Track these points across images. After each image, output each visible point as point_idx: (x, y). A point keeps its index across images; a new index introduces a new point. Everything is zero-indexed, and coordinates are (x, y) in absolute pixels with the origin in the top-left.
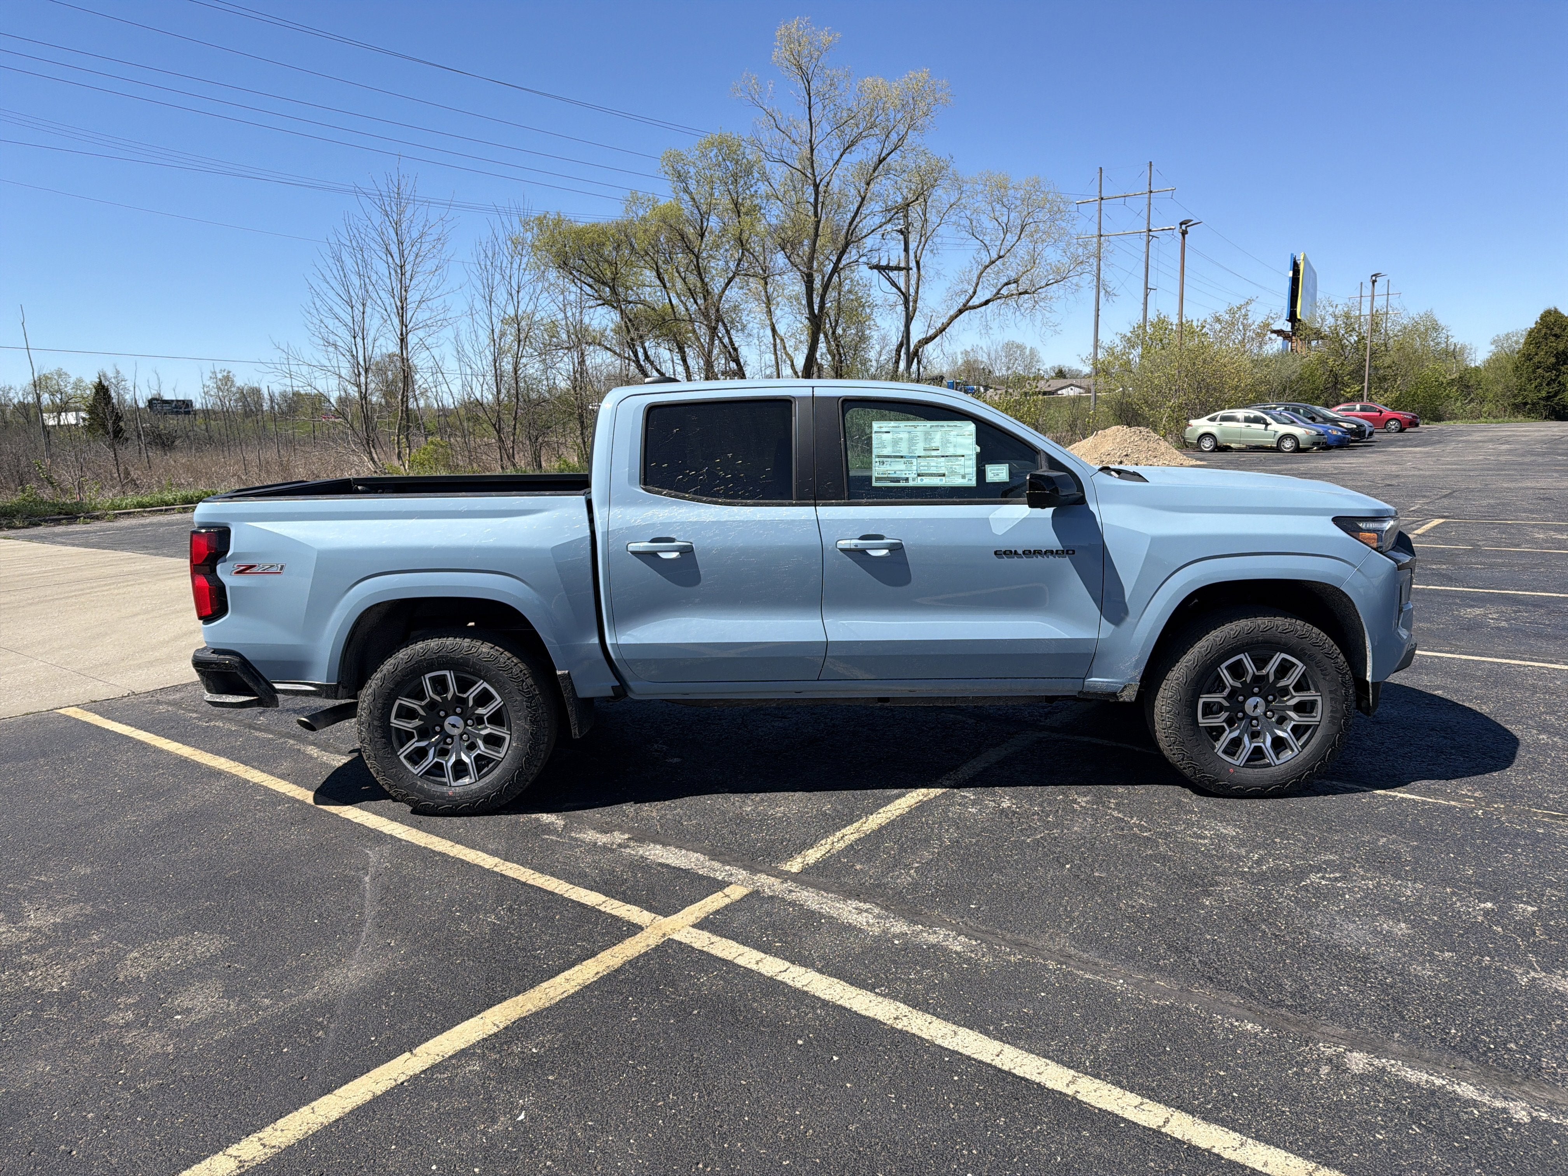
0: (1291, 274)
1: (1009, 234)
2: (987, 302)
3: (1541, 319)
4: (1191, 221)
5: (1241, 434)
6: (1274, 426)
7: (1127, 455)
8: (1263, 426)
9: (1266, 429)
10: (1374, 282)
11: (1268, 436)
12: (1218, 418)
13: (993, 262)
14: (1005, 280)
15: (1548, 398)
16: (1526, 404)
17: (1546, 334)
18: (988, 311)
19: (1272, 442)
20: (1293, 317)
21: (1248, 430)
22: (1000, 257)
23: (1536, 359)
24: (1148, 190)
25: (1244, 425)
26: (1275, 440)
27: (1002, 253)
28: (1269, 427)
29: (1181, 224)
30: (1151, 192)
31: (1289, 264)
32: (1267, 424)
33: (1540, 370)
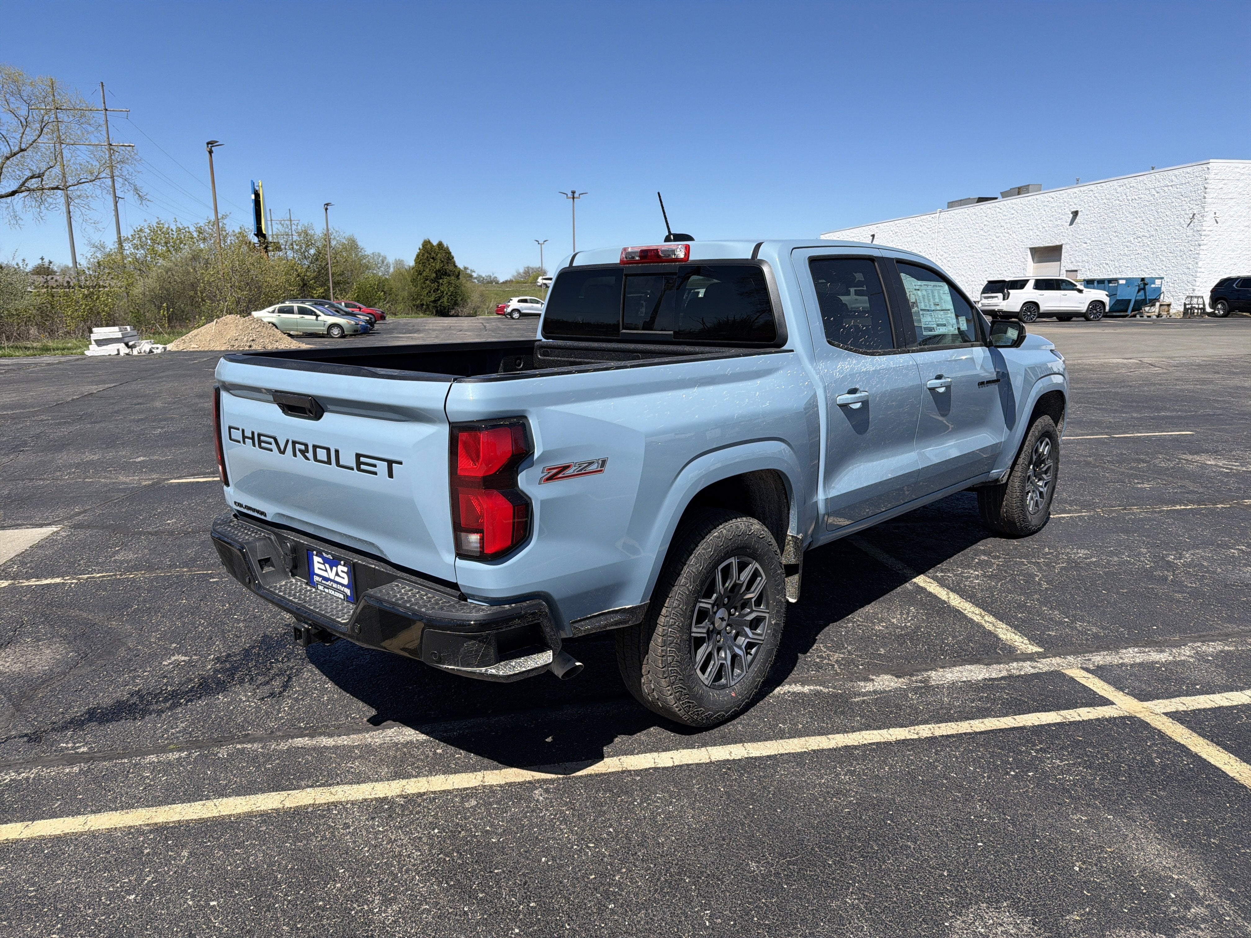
0: (253, 197)
1: (28, 129)
2: (13, 193)
3: (423, 246)
4: (217, 142)
5: (297, 324)
6: (323, 317)
7: (253, 340)
8: (314, 317)
9: (317, 319)
10: (326, 209)
11: (320, 326)
12: (277, 310)
13: (15, 154)
14: (28, 174)
15: (435, 301)
16: (422, 305)
17: (427, 257)
18: (15, 202)
19: (323, 330)
20: (259, 233)
21: (301, 320)
22: (22, 150)
23: (424, 274)
24: (103, 108)
25: (296, 316)
26: (325, 328)
27: (23, 146)
28: (319, 318)
29: (208, 144)
30: (106, 110)
31: (250, 190)
32: (317, 316)
33: (428, 282)
